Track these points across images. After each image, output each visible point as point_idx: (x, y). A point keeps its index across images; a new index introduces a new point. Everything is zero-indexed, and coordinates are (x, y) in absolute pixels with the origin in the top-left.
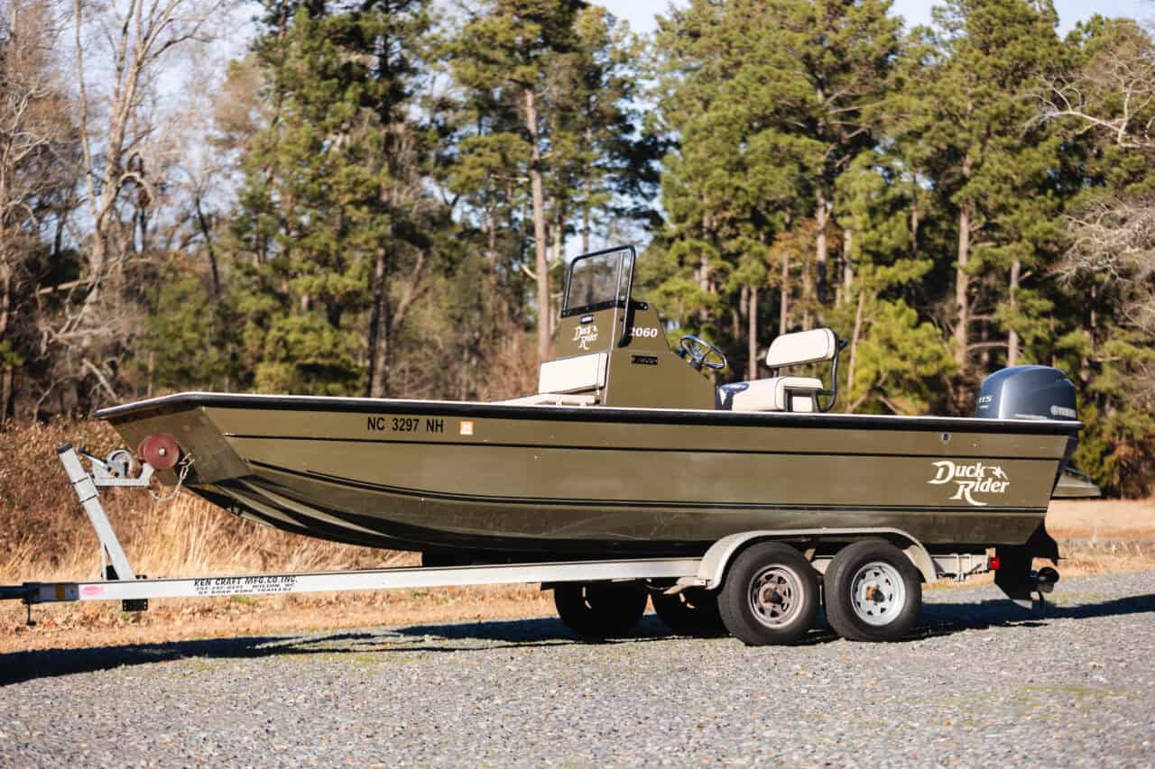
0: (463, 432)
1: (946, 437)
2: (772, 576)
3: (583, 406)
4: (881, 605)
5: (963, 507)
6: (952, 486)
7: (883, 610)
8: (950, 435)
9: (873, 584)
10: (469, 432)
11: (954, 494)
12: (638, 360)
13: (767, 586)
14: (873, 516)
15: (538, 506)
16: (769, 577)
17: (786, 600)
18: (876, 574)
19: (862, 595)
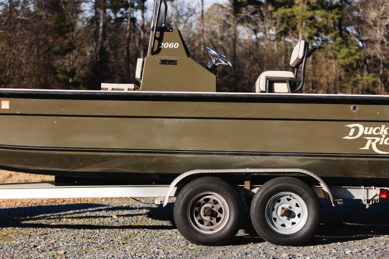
0: (3, 107)
1: (354, 108)
2: (208, 199)
3: (126, 91)
4: (293, 220)
5: (371, 155)
6: (362, 141)
7: (293, 223)
8: (358, 107)
9: (286, 206)
10: (8, 107)
11: (364, 146)
12: (164, 62)
13: (206, 205)
14: (300, 160)
15: (58, 152)
16: (207, 200)
17: (219, 215)
18: (289, 200)
19: (278, 212)
